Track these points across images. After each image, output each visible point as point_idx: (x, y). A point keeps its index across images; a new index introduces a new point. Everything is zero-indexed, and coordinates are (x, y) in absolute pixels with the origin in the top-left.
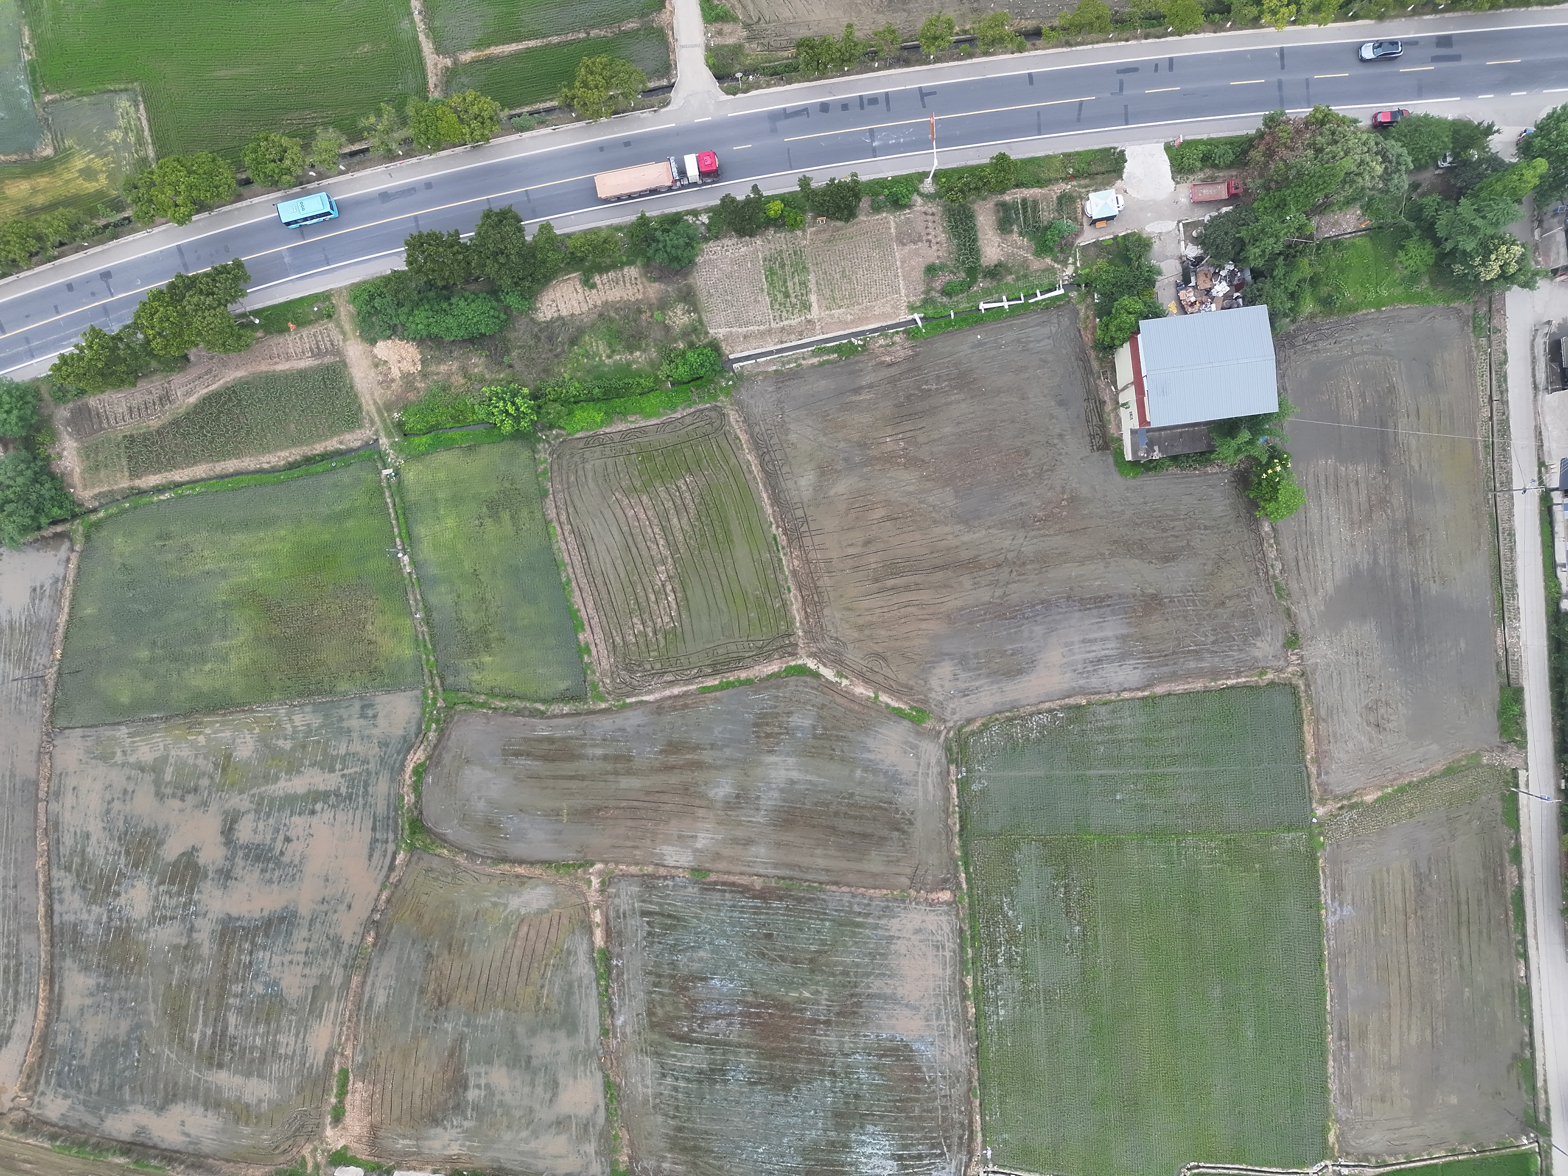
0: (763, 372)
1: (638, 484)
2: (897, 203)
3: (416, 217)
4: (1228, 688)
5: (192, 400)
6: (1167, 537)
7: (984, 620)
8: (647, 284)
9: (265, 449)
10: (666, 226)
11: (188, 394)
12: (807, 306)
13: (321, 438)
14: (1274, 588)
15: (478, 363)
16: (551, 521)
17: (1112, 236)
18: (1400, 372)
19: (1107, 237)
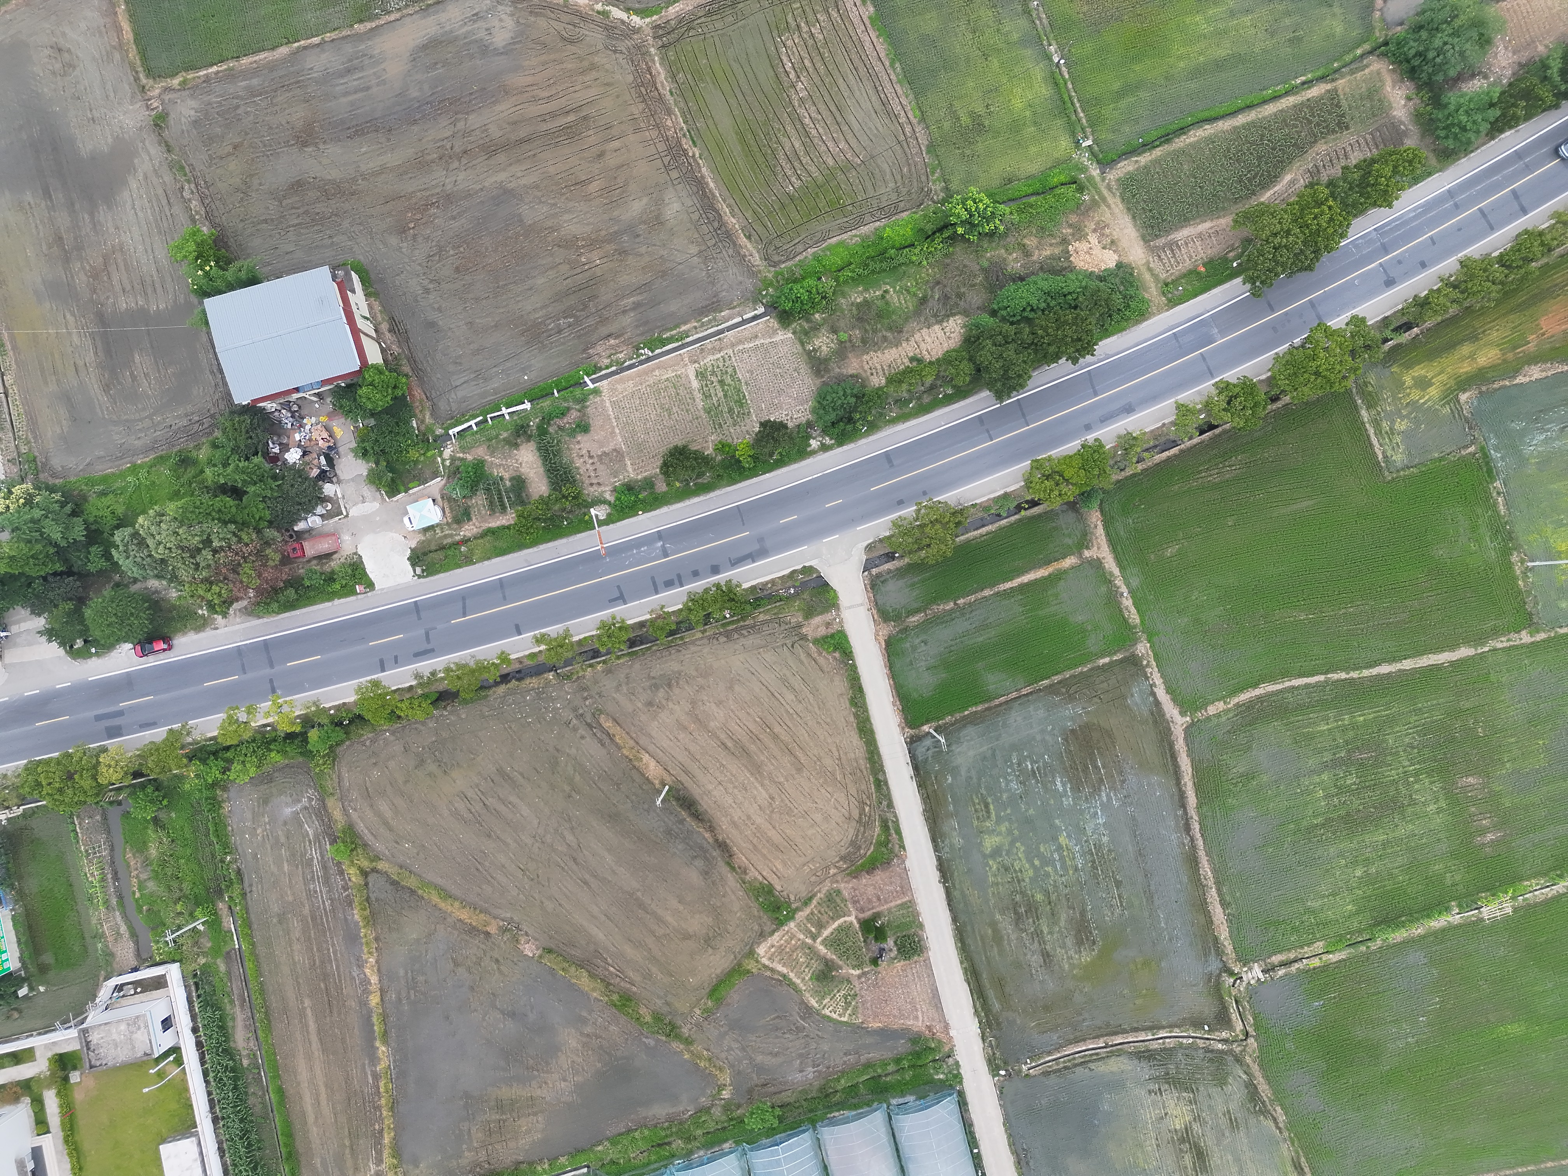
0: (734, 307)
1: (840, 176)
2: (629, 488)
3: (1096, 394)
4: (216, 64)
5: (1288, 177)
6: (303, 206)
7: (471, 94)
8: (860, 371)
9: (1210, 140)
10: (849, 427)
11: (1293, 182)
13: (1157, 162)
14: (187, 170)
15: (1015, 263)
16: (919, 122)
17: (411, 492)
18: (101, 408)
19: (416, 490)
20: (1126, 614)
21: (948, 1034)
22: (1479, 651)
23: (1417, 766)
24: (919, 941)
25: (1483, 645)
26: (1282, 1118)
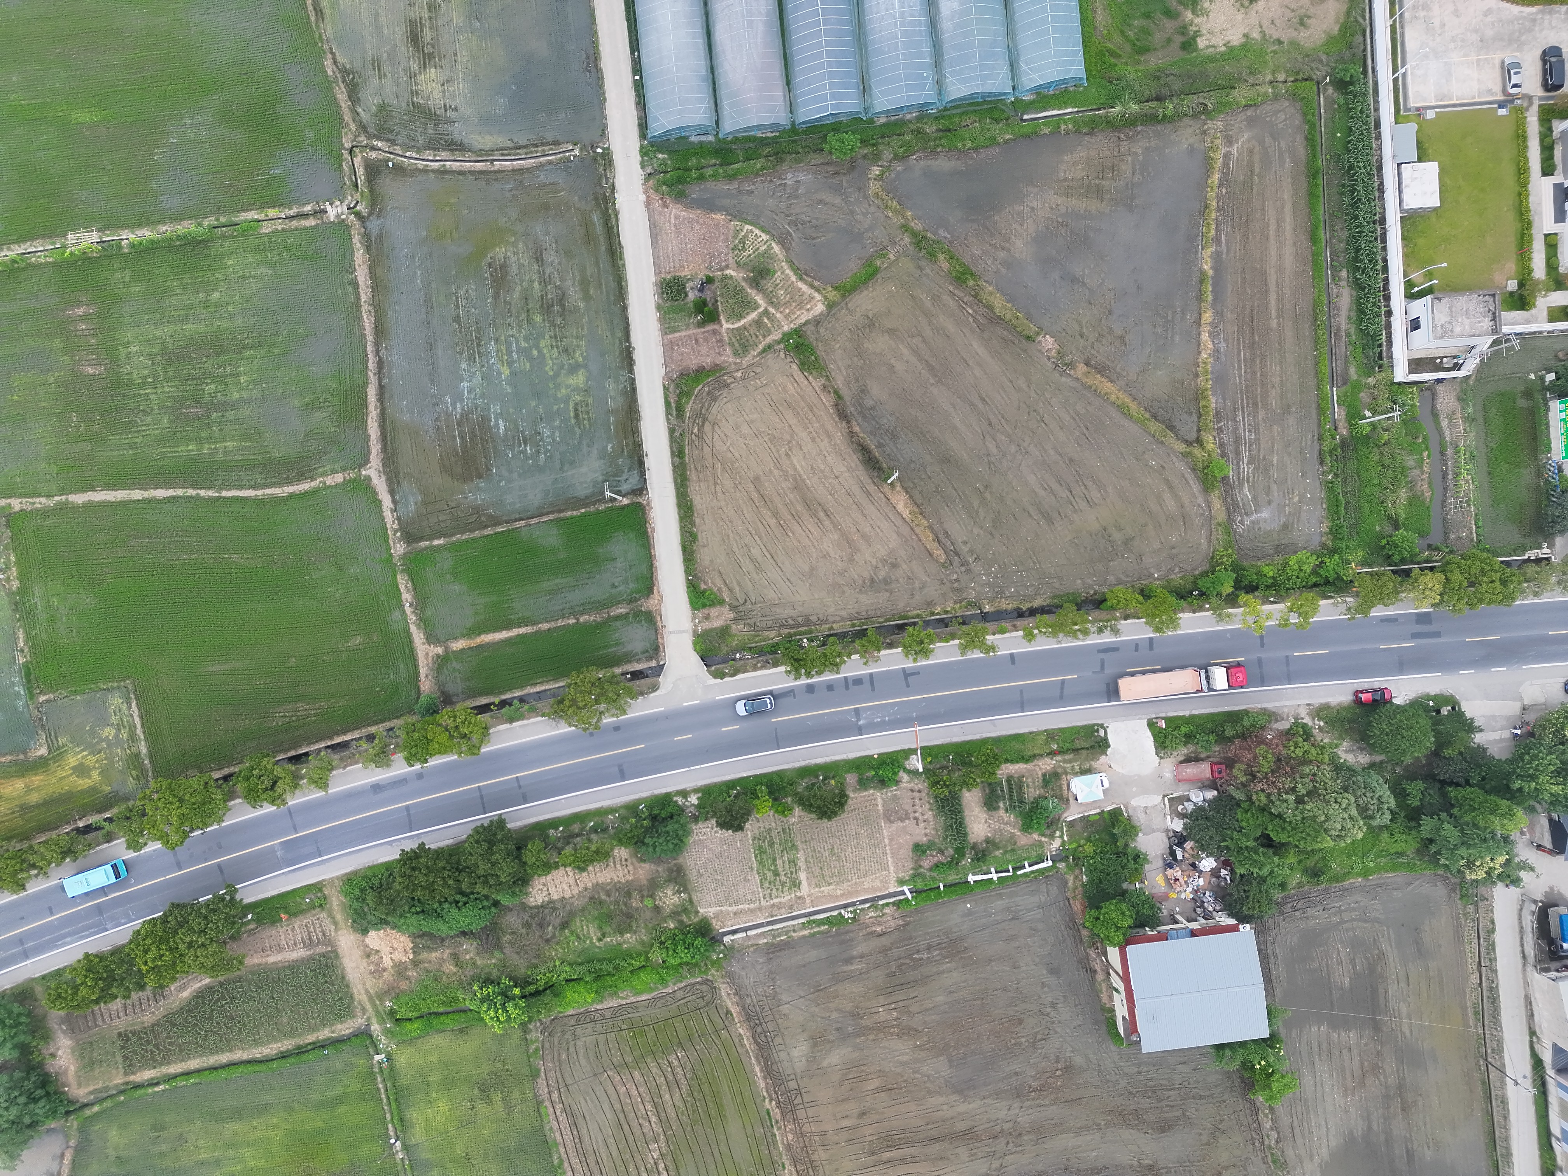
0: (752, 945)
1: (629, 1059)
2: (883, 783)
3: (407, 808)
5: (186, 994)
6: (1162, 1107)
8: (637, 865)
9: (257, 1043)
10: (656, 811)
11: (181, 989)
12: (796, 884)
13: (313, 1029)
14: (1269, 1158)
15: (469, 949)
16: (543, 1101)
17: (1098, 811)
18: (1389, 938)
19: (1093, 812)
20: (410, 584)
21: (647, 197)
22: (64, 497)
23: (142, 392)
24: (663, 293)
25: (59, 503)
26: (328, 63)
